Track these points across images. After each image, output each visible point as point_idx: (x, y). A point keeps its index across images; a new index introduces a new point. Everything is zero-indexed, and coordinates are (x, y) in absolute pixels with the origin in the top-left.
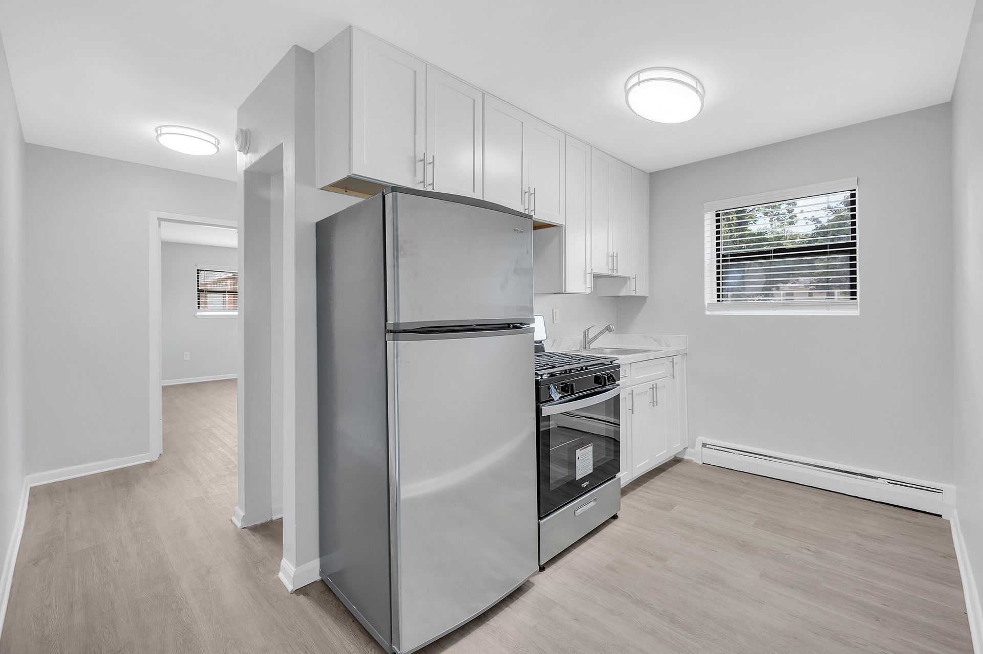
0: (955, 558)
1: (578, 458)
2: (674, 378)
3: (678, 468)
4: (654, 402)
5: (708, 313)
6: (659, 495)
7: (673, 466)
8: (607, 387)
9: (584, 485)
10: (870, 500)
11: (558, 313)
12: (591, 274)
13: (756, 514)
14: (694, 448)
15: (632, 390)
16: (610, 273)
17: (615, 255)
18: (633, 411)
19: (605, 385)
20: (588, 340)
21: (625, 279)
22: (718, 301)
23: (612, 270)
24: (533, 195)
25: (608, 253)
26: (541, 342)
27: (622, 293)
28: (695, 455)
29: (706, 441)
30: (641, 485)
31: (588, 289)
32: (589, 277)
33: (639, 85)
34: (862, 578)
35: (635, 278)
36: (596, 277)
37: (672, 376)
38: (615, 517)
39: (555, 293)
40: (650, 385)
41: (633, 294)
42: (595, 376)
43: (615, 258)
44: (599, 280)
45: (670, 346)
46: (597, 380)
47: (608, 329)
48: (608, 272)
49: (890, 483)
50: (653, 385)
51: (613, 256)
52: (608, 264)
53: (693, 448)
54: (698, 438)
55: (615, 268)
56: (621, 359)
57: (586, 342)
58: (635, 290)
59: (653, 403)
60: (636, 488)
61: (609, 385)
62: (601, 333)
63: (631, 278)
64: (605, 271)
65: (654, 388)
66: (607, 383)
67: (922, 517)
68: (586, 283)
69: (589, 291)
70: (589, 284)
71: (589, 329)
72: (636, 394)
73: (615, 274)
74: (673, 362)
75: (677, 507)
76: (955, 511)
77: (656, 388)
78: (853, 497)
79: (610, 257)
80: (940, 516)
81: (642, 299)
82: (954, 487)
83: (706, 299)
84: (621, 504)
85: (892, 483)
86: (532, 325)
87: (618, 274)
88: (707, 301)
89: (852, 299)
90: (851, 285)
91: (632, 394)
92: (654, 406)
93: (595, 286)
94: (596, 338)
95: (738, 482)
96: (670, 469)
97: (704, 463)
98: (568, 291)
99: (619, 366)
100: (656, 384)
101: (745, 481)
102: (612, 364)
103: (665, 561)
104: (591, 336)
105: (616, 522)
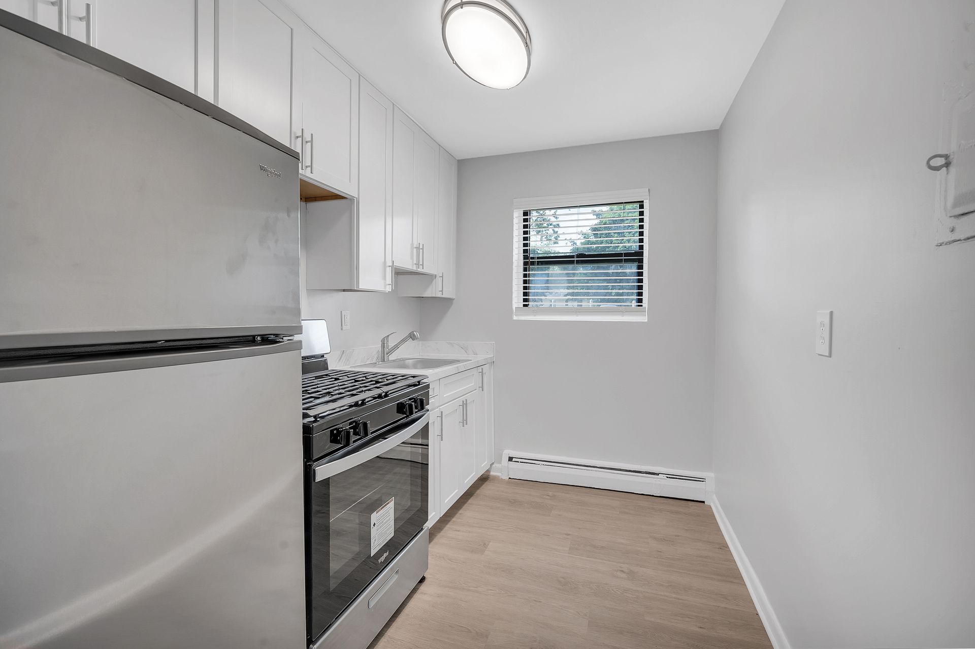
0: (728, 547)
1: (374, 525)
2: (483, 390)
3: (486, 489)
4: (464, 421)
5: (515, 318)
6: (469, 532)
7: (480, 487)
8: (414, 416)
9: (382, 559)
10: (653, 496)
11: (348, 317)
12: (392, 267)
13: (568, 535)
14: (501, 464)
15: (442, 412)
16: (414, 268)
17: (421, 247)
18: (442, 438)
19: (411, 413)
20: (386, 350)
21: (430, 277)
22: (524, 305)
23: (417, 264)
24: (309, 144)
25: (412, 244)
26: (323, 356)
27: (428, 294)
28: (504, 470)
29: (513, 454)
30: (449, 521)
31: (388, 286)
32: (389, 271)
33: (462, 8)
34: (674, 595)
35: (442, 277)
36: (399, 273)
37: (481, 388)
38: (423, 580)
39: (344, 290)
40: (459, 401)
41: (439, 295)
42: (398, 404)
43: (421, 251)
44: (400, 277)
45: (477, 354)
46: (401, 408)
47: (412, 336)
48: (413, 267)
49: (667, 477)
50: (463, 401)
51: (418, 248)
52: (412, 258)
53: (500, 462)
54: (504, 453)
55: (421, 263)
56: (430, 375)
57: (385, 353)
58: (442, 291)
59: (463, 423)
60: (444, 527)
61: (416, 412)
62: (403, 341)
63: (438, 277)
64: (408, 264)
65: (465, 405)
66: (415, 410)
67: (692, 506)
68: (385, 278)
69: (389, 289)
70: (389, 281)
71: (388, 336)
72: (445, 416)
73: (420, 270)
74: (482, 372)
75: (491, 544)
76: (714, 497)
77: (466, 404)
78: (640, 494)
79: (415, 249)
80: (704, 502)
81: (449, 301)
82: (712, 475)
83: (513, 303)
84: (429, 558)
85: (670, 478)
86: (297, 338)
87: (425, 271)
88: (515, 306)
89: (639, 306)
90: (638, 292)
91: (442, 417)
92: (463, 426)
93: (396, 284)
94: (396, 347)
95: (545, 496)
96: (478, 492)
97: (510, 478)
98: (361, 287)
99: (428, 386)
100: (466, 400)
101: (550, 494)
102: (419, 385)
103: (487, 636)
104: (391, 344)
105: (423, 587)
